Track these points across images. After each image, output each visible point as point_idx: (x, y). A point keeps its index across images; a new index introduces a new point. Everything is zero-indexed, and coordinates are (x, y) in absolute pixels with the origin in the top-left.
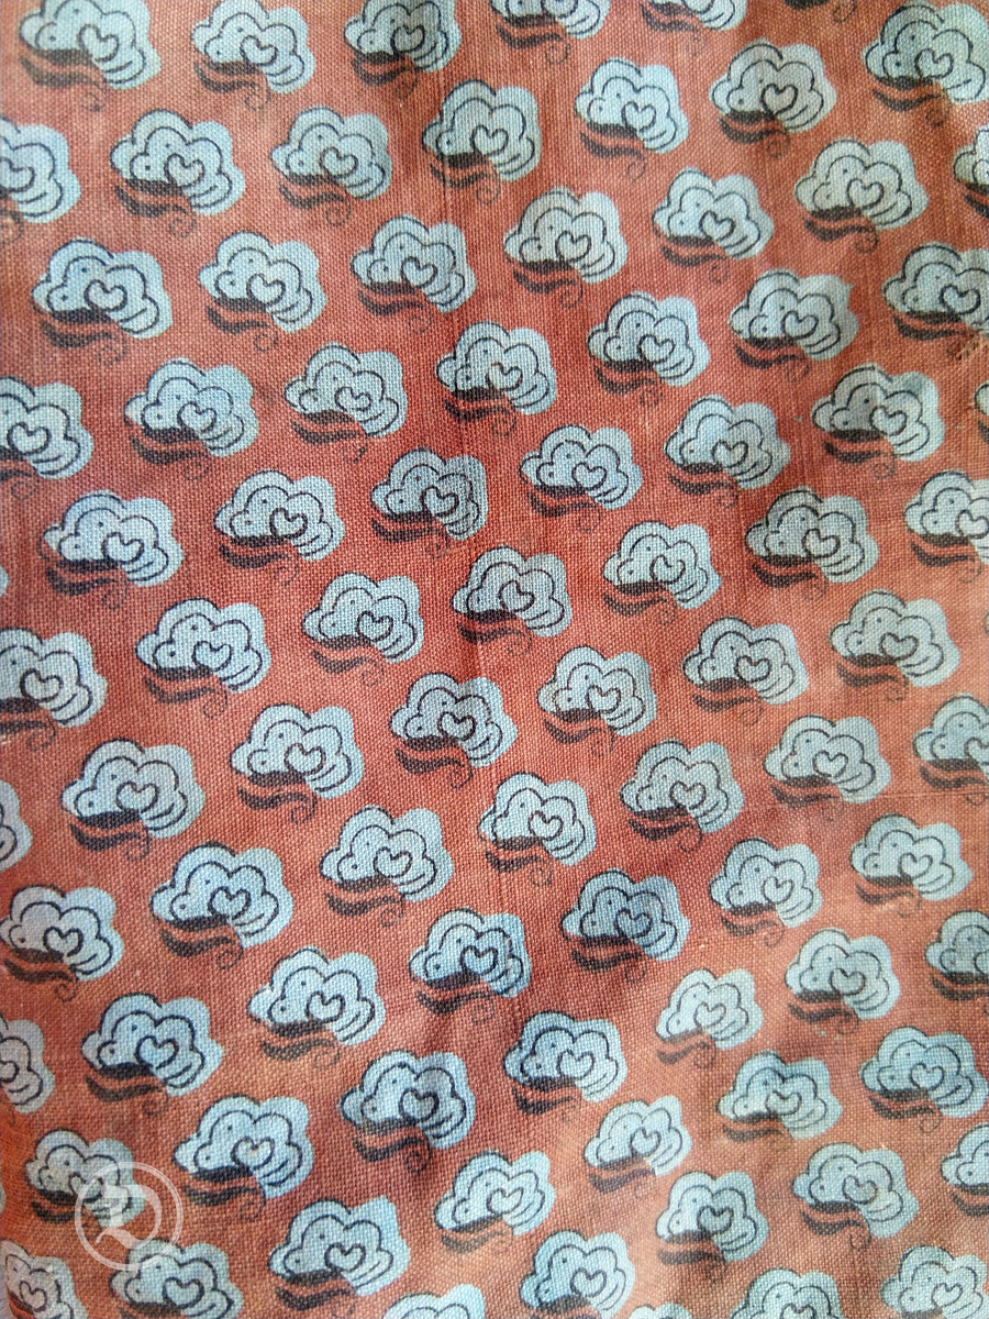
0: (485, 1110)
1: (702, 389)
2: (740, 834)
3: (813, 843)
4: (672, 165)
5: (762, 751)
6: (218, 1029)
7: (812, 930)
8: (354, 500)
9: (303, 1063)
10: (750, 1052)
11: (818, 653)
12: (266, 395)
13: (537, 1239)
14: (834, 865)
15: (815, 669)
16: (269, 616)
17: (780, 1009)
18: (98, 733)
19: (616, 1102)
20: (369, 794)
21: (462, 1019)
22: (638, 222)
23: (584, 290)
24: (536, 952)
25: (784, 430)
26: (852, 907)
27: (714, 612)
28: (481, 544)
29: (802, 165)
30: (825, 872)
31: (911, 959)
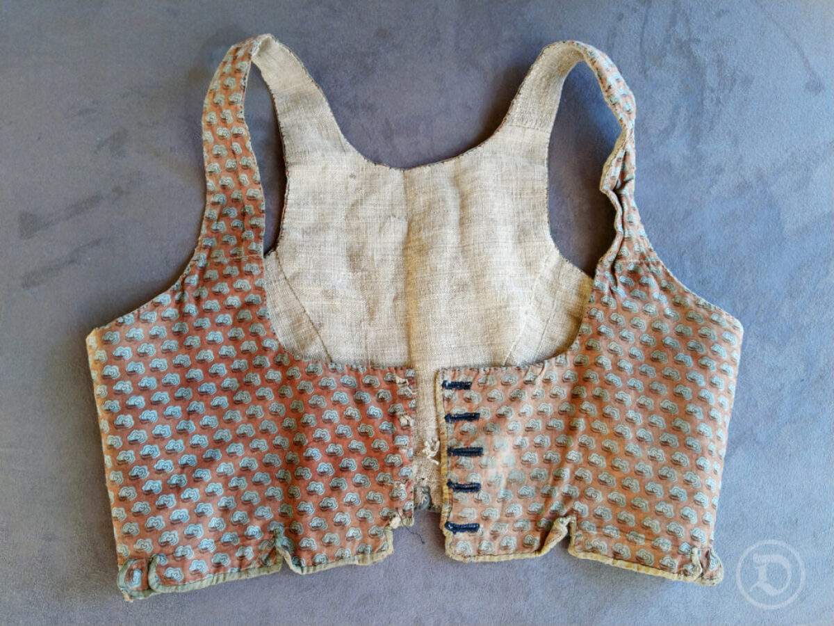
0: (189, 482)
1: (226, 376)
2: (231, 442)
3: (243, 443)
4: (221, 345)
5: (235, 430)
6: (149, 470)
7: (243, 457)
8: (171, 395)
9: (161, 475)
10: (233, 476)
11: (244, 414)
12: (159, 381)
13: (197, 503)
14: (246, 446)
15: (243, 417)
16: (158, 412)
17: (238, 469)
18: (133, 429)
19: (210, 482)
20: (172, 437)
21: (186, 470)
22: (216, 353)
23: (207, 363)
24: (198, 460)
25: (239, 382)
26: (249, 453)
27: (228, 409)
28: (191, 400)
29: (241, 344)
30: (245, 447)
31: (260, 461)
